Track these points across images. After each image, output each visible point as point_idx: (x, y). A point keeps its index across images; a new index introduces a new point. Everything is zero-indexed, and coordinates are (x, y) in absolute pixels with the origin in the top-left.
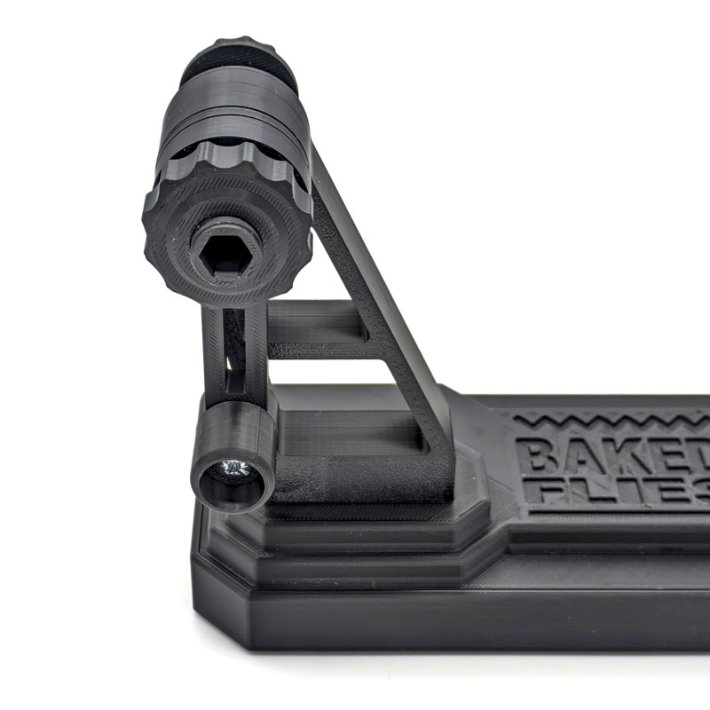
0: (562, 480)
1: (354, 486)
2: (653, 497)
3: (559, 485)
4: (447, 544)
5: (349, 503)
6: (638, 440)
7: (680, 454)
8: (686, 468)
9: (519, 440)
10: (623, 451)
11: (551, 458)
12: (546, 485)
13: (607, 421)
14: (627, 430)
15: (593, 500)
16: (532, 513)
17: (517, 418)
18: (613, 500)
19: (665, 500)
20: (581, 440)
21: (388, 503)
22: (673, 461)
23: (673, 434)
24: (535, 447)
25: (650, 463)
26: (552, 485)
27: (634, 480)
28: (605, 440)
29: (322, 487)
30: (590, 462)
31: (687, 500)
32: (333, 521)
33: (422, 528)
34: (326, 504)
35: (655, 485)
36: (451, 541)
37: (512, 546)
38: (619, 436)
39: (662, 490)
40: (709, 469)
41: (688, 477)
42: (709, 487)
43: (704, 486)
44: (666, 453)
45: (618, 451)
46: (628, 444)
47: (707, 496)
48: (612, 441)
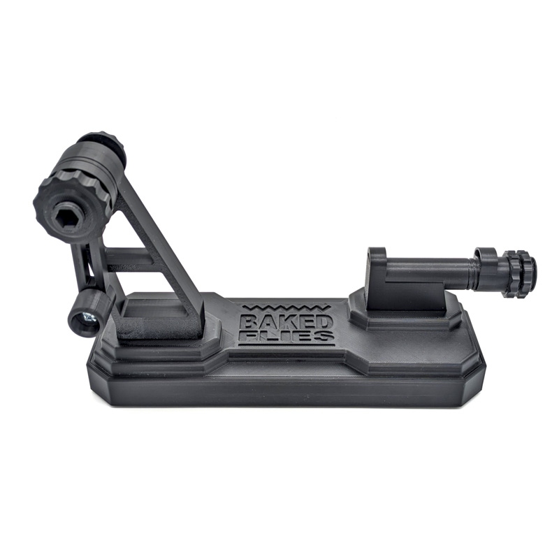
0: (257, 331)
1: (157, 332)
2: (296, 339)
3: (256, 334)
4: (197, 357)
5: (156, 339)
6: (295, 315)
7: (312, 321)
8: (313, 327)
9: (242, 316)
10: (288, 320)
11: (255, 323)
12: (249, 334)
13: (284, 308)
14: (292, 311)
15: (268, 340)
16: (240, 345)
17: (244, 307)
18: (277, 339)
19: (301, 340)
20: (271, 316)
21: (173, 339)
22: (308, 324)
23: (311, 313)
24: (248, 318)
25: (298, 325)
26: (251, 333)
27: (289, 332)
28: (280, 316)
29: (142, 331)
30: (272, 324)
31: (310, 340)
32: (146, 346)
33: (186, 350)
34: (145, 340)
35: (298, 334)
36: (200, 355)
37: (230, 359)
38: (287, 314)
39: (300, 335)
40: (323, 327)
41: (313, 331)
42: (322, 335)
43: (320, 334)
44: (306, 321)
45: (286, 320)
46: (291, 318)
47: (320, 338)
48: (284, 315)
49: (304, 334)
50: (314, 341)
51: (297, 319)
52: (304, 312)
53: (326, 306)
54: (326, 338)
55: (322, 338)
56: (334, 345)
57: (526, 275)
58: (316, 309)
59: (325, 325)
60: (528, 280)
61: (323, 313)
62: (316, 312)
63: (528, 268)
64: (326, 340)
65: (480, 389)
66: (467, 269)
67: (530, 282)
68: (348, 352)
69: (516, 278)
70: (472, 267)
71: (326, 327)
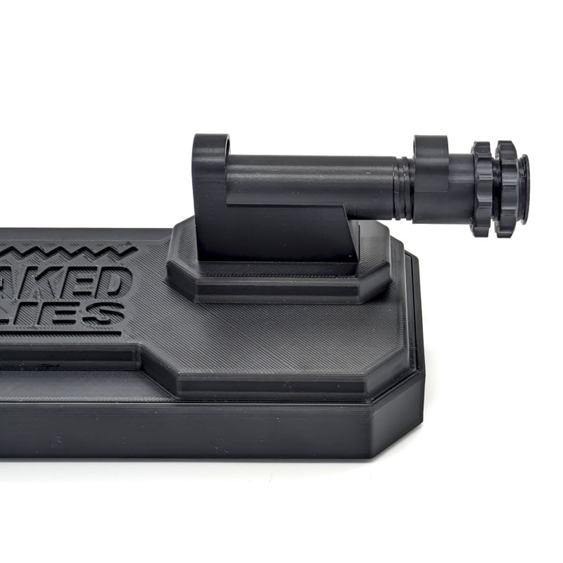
2: (47, 320)
6: (59, 268)
7: (91, 280)
8: (89, 294)
10: (42, 279)
13: (41, 251)
14: (55, 260)
18: (6, 322)
19: (56, 322)
20: (9, 269)
22: (79, 288)
23: (93, 263)
25: (58, 289)
28: (29, 268)
38: (43, 264)
39: (58, 313)
40: (110, 294)
41: (85, 302)
42: (102, 311)
43: (97, 309)
44: (80, 281)
45: (38, 278)
46: (50, 273)
47: (94, 319)
48: (35, 268)
49: (65, 309)
50: (80, 326)
51: (60, 276)
52: (81, 261)
53: (129, 247)
54: (107, 318)
55: (100, 317)
56: (119, 333)
57: (504, 194)
58: (105, 257)
59: (113, 289)
60: (512, 202)
61: (118, 263)
62: (104, 261)
63: (510, 179)
64: (107, 322)
65: (419, 419)
66: (389, 178)
67: (515, 208)
68: (143, 348)
69: (486, 198)
70: (399, 175)
71: (116, 293)
